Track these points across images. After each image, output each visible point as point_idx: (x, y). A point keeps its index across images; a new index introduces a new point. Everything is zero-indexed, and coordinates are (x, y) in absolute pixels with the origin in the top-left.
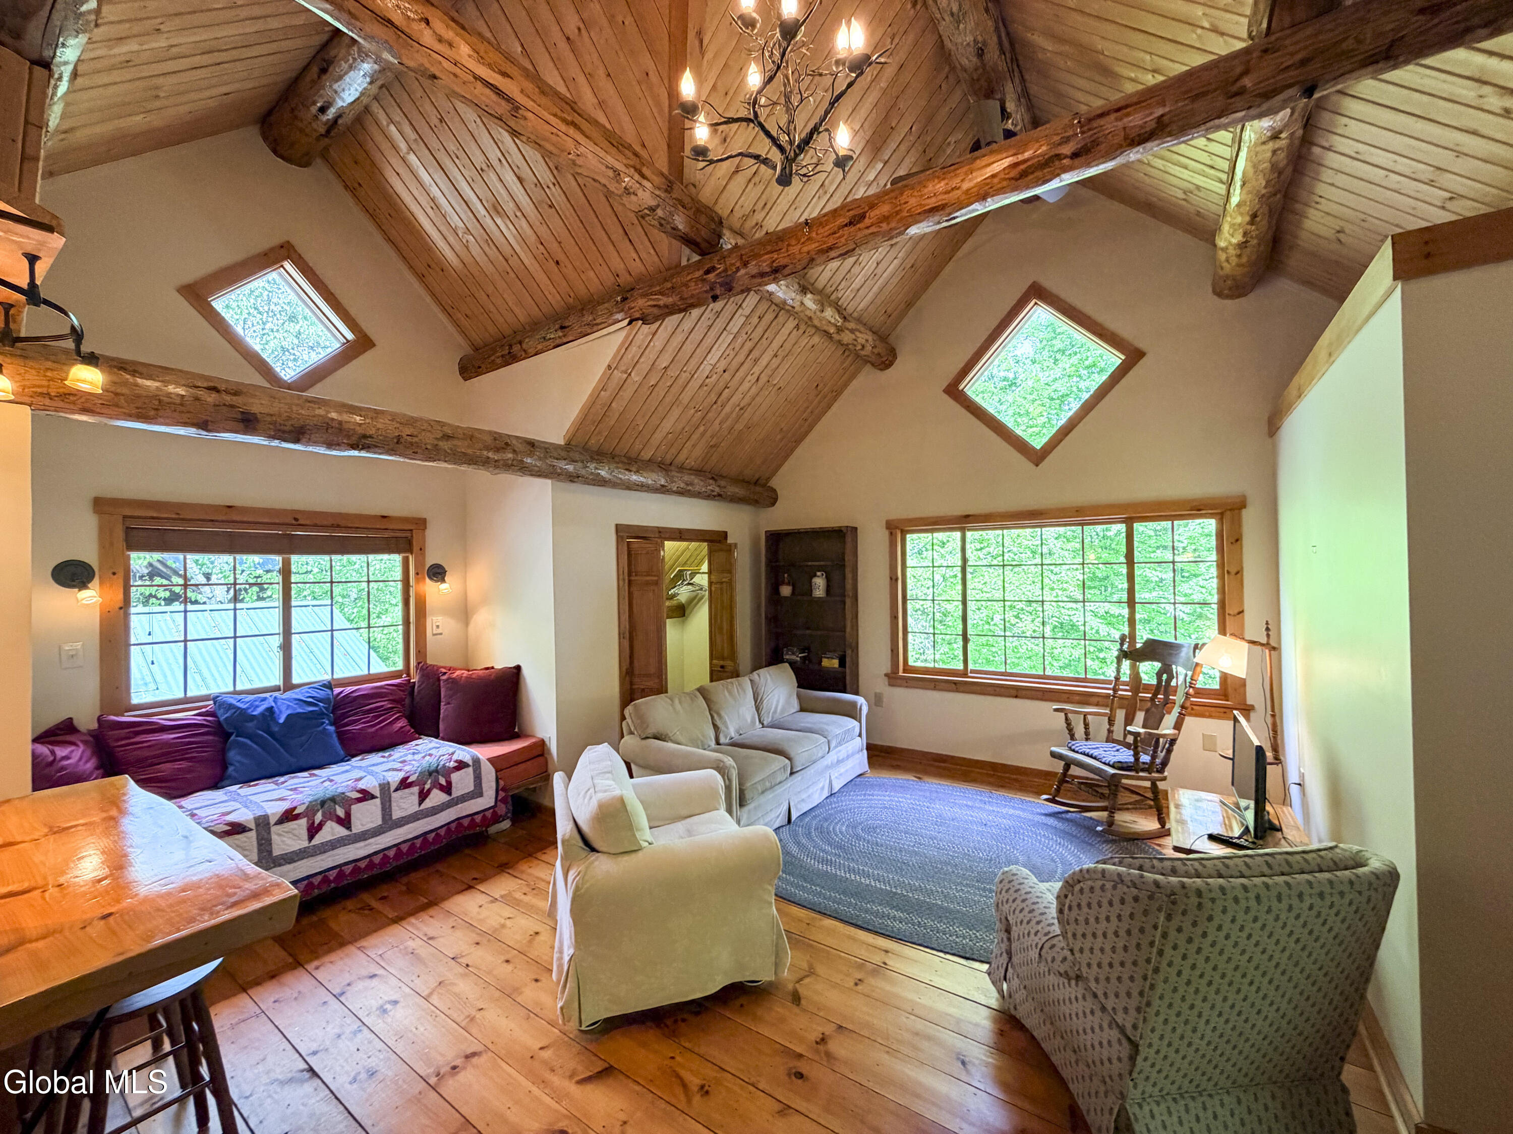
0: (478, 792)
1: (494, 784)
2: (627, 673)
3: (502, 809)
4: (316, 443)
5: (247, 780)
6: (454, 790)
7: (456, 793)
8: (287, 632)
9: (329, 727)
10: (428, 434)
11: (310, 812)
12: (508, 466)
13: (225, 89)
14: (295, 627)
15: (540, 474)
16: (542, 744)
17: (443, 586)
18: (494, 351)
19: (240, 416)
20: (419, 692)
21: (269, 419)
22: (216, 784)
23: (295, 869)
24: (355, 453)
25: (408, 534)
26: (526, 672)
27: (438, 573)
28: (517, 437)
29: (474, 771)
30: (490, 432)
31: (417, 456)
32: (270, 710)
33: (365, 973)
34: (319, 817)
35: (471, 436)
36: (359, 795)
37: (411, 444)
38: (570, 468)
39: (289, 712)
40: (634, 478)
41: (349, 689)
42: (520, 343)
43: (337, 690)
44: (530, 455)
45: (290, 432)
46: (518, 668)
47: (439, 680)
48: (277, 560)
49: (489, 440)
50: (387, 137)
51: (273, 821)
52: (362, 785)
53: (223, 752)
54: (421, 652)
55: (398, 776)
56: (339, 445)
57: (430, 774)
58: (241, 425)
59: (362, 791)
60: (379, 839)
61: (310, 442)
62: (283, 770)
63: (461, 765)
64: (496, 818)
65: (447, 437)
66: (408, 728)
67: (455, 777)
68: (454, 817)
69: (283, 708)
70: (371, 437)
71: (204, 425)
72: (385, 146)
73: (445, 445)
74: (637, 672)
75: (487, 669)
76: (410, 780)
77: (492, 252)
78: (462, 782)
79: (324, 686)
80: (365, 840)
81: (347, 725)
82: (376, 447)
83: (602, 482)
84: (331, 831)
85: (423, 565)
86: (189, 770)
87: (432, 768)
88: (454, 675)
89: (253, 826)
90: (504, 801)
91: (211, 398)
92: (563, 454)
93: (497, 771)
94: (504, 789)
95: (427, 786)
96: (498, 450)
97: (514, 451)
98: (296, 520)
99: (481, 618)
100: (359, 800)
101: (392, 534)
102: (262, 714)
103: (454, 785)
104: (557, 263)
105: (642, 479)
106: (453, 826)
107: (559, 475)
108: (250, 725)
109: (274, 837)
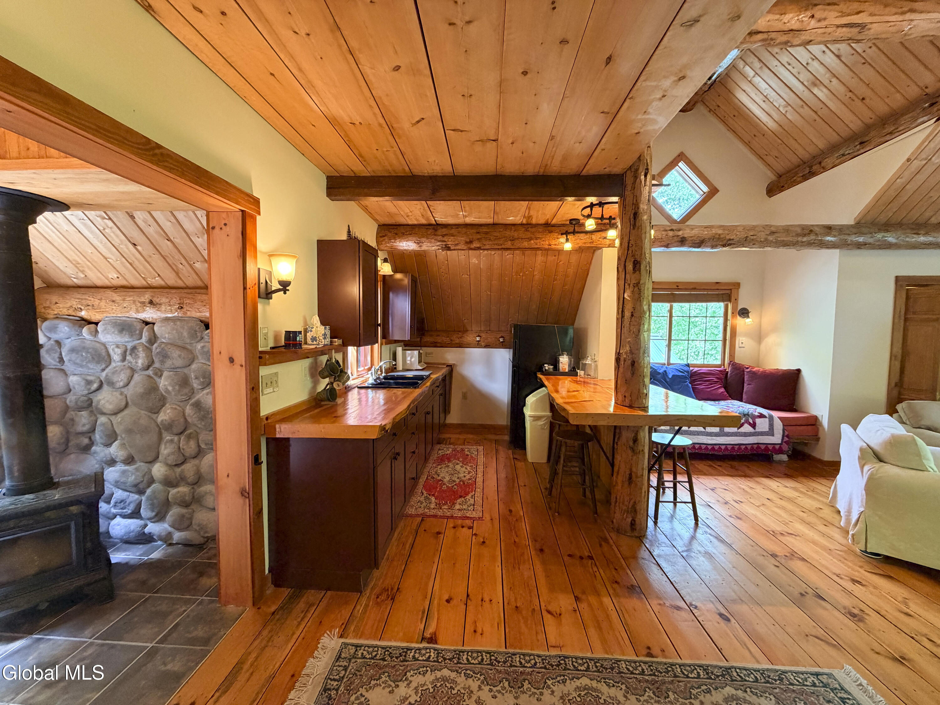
0: (771, 432)
1: (781, 432)
2: (896, 385)
3: (785, 447)
4: (707, 247)
6: (757, 428)
7: (758, 429)
8: (670, 339)
10: (763, 233)
12: (810, 244)
15: (833, 246)
16: (816, 418)
17: (748, 321)
18: (796, 173)
19: (680, 240)
20: (731, 376)
21: (690, 239)
25: (729, 292)
26: (805, 374)
27: (744, 313)
28: (817, 225)
29: (769, 421)
30: (799, 226)
31: (754, 246)
32: (665, 372)
35: (787, 230)
37: (753, 240)
38: (861, 239)
39: (673, 374)
40: (922, 239)
41: (696, 369)
42: (820, 163)
43: (691, 368)
44: (828, 234)
45: (698, 243)
46: (799, 371)
47: (744, 371)
49: (799, 230)
50: (742, 74)
54: (732, 355)
57: (745, 415)
58: (680, 243)
60: (718, 438)
63: (761, 416)
64: (780, 451)
65: (773, 233)
66: (726, 393)
67: (758, 421)
68: (756, 442)
69: (670, 372)
70: (733, 240)
71: (667, 246)
73: (771, 238)
74: (905, 386)
77: (806, 111)
78: (762, 425)
79: (686, 366)
80: (711, 436)
81: (696, 385)
83: (889, 246)
85: (737, 308)
87: (745, 413)
88: (754, 370)
90: (787, 443)
91: (671, 233)
92: (854, 230)
93: (784, 425)
94: (787, 436)
95: (743, 421)
96: (805, 235)
97: (817, 234)
98: (677, 286)
99: (770, 340)
101: (721, 292)
102: (663, 373)
103: (757, 425)
104: (863, 99)
105: (931, 239)
106: (755, 446)
107: (848, 245)
108: (659, 376)
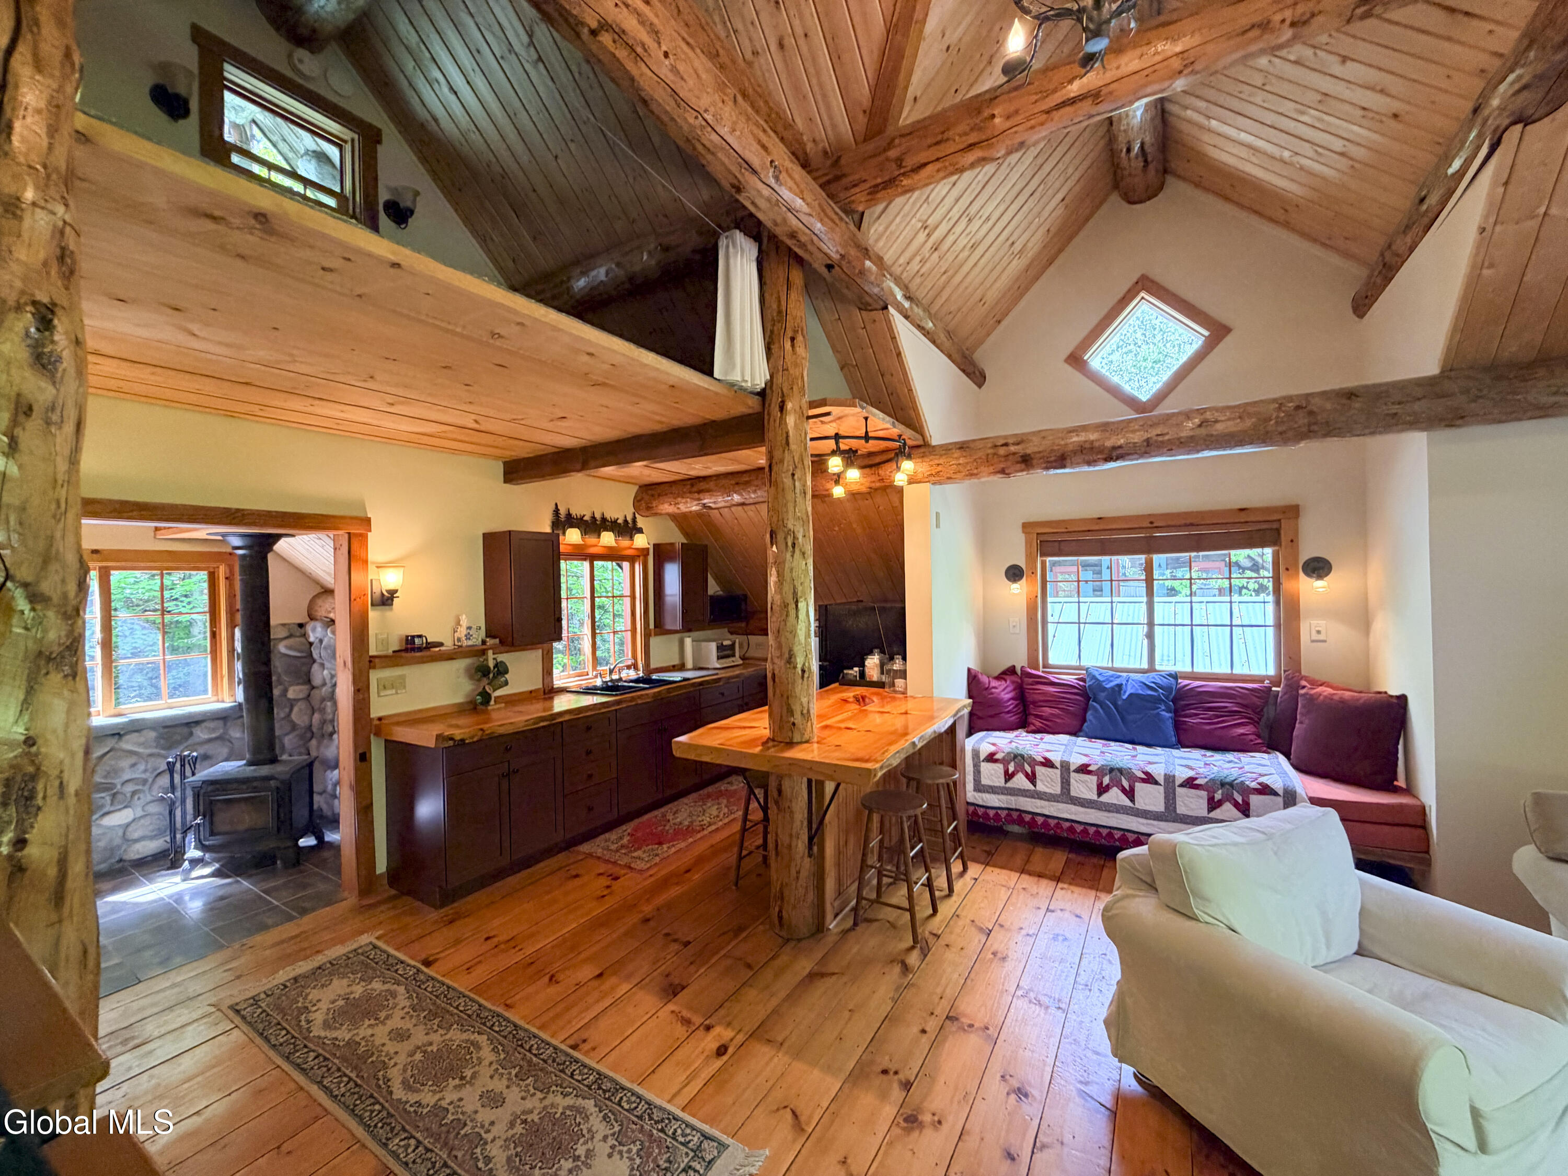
5: (1091, 737)
6: (1252, 813)
8: (1151, 624)
9: (1163, 713)
11: (1100, 773)
13: (1060, 196)
14: (1157, 620)
16: (1422, 811)
17: (1318, 584)
22: (1075, 732)
23: (1086, 813)
24: (1112, 465)
25: (1275, 526)
26: (1414, 707)
27: (1318, 568)
29: (1286, 804)
32: (1120, 686)
33: (1078, 912)
34: (1106, 780)
36: (1143, 776)
39: (1133, 691)
41: (1196, 684)
43: (1183, 682)
45: (1055, 461)
46: (1404, 699)
47: (1299, 695)
48: (1142, 558)
50: (1189, 121)
51: (1072, 768)
52: (1149, 769)
53: (1085, 710)
54: (1294, 659)
55: (1186, 774)
56: (1095, 461)
57: (1222, 784)
58: (1023, 466)
59: (1146, 773)
60: (1162, 825)
61: (1072, 465)
62: (1118, 737)
63: (1265, 790)
67: (1255, 799)
69: (1130, 687)
72: (1195, 131)
75: (1380, 693)
76: (1196, 782)
79: (1170, 675)
80: (1147, 819)
81: (1186, 716)
82: (1129, 454)
84: (1115, 796)
85: (1298, 559)
86: (1057, 716)
87: (1228, 780)
88: (1319, 692)
89: (1058, 765)
95: (1218, 796)
98: (1154, 523)
100: (1144, 781)
101: (1258, 527)
102: (1112, 688)
103: (1252, 807)
104: (1395, 116)
108: (1103, 694)
109: (1072, 781)
